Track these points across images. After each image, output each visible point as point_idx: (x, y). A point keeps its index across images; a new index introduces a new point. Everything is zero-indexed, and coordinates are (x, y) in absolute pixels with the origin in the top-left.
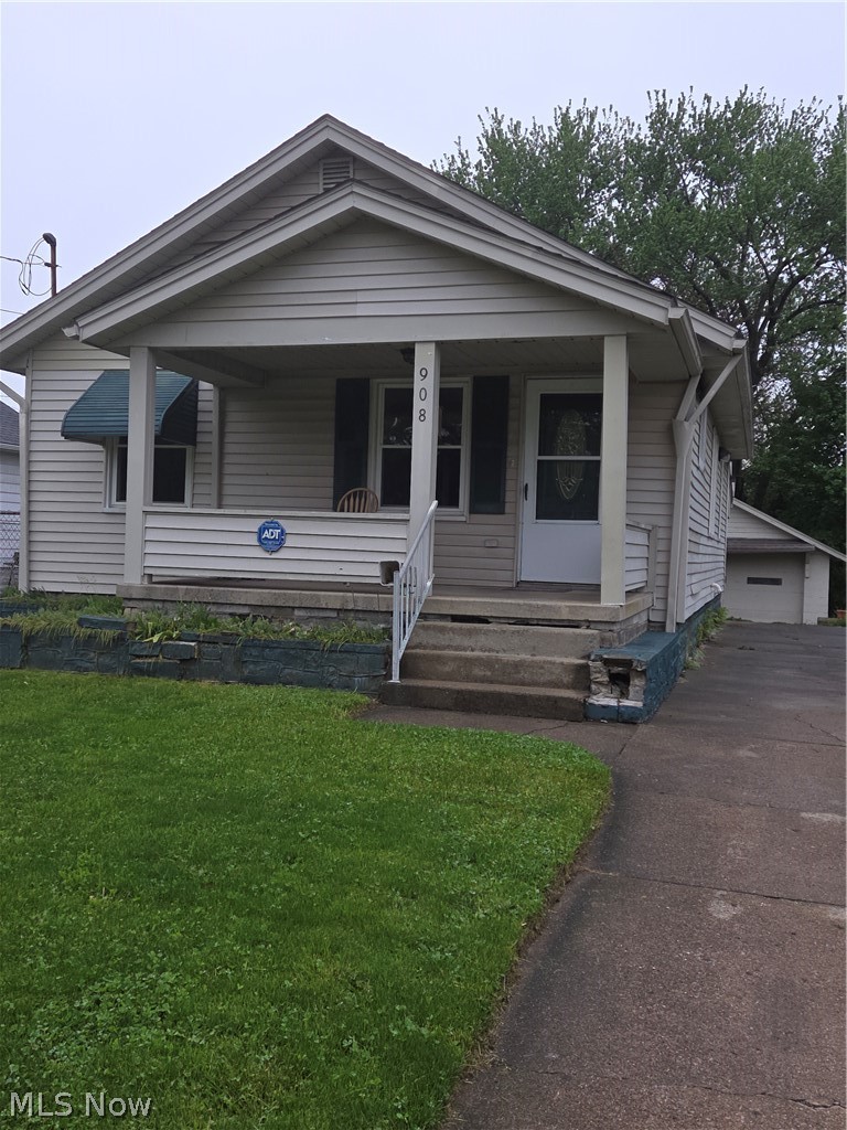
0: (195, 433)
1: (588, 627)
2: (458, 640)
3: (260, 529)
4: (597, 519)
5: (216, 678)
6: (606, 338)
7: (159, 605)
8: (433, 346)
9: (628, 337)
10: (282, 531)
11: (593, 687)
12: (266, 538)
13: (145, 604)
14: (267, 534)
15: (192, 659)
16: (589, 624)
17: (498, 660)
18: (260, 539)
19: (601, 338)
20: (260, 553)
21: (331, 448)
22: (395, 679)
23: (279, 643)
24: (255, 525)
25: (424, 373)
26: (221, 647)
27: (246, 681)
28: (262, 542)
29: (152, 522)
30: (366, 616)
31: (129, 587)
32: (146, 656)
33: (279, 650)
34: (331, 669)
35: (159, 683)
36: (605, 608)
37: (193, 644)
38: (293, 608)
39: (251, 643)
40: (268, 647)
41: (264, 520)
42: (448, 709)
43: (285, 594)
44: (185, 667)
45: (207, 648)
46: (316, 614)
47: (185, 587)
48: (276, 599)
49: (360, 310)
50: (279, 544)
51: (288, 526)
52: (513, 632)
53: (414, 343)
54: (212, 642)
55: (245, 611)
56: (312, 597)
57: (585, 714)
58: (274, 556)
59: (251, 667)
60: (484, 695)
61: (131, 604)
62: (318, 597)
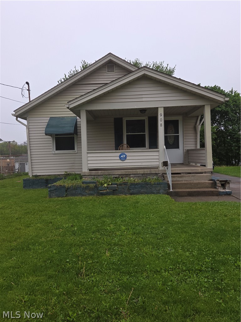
0: (77, 132)
1: (205, 173)
2: (178, 179)
3: (120, 155)
4: (179, 148)
5: (123, 194)
6: (205, 106)
7: (93, 176)
8: (163, 108)
9: (211, 105)
10: (126, 155)
11: (217, 187)
12: (122, 157)
13: (89, 176)
14: (122, 156)
15: (116, 189)
16: (205, 172)
17: (193, 183)
18: (120, 158)
19: (204, 106)
20: (120, 161)
21: (114, 135)
22: (171, 190)
23: (140, 184)
24: (118, 154)
25: (161, 115)
26: (123, 186)
27: (131, 194)
28: (121, 159)
29: (89, 155)
30: (149, 175)
31: (85, 172)
32: (104, 190)
33: (140, 185)
34: (154, 189)
35: (109, 197)
36: (209, 169)
37: (116, 186)
38: (130, 174)
39: (132, 184)
40: (136, 185)
41: (121, 153)
42: (186, 196)
43: (128, 171)
44: (114, 192)
45: (119, 186)
46: (136, 175)
47: (100, 171)
48: (126, 173)
49: (144, 100)
50: (125, 158)
51: (127, 154)
52: (192, 176)
53: (158, 108)
54: (120, 185)
55: (118, 176)
56: (135, 171)
57: (219, 194)
58: (124, 162)
59: (132, 190)
60: (195, 192)
61: (85, 177)
62: (137, 171)
